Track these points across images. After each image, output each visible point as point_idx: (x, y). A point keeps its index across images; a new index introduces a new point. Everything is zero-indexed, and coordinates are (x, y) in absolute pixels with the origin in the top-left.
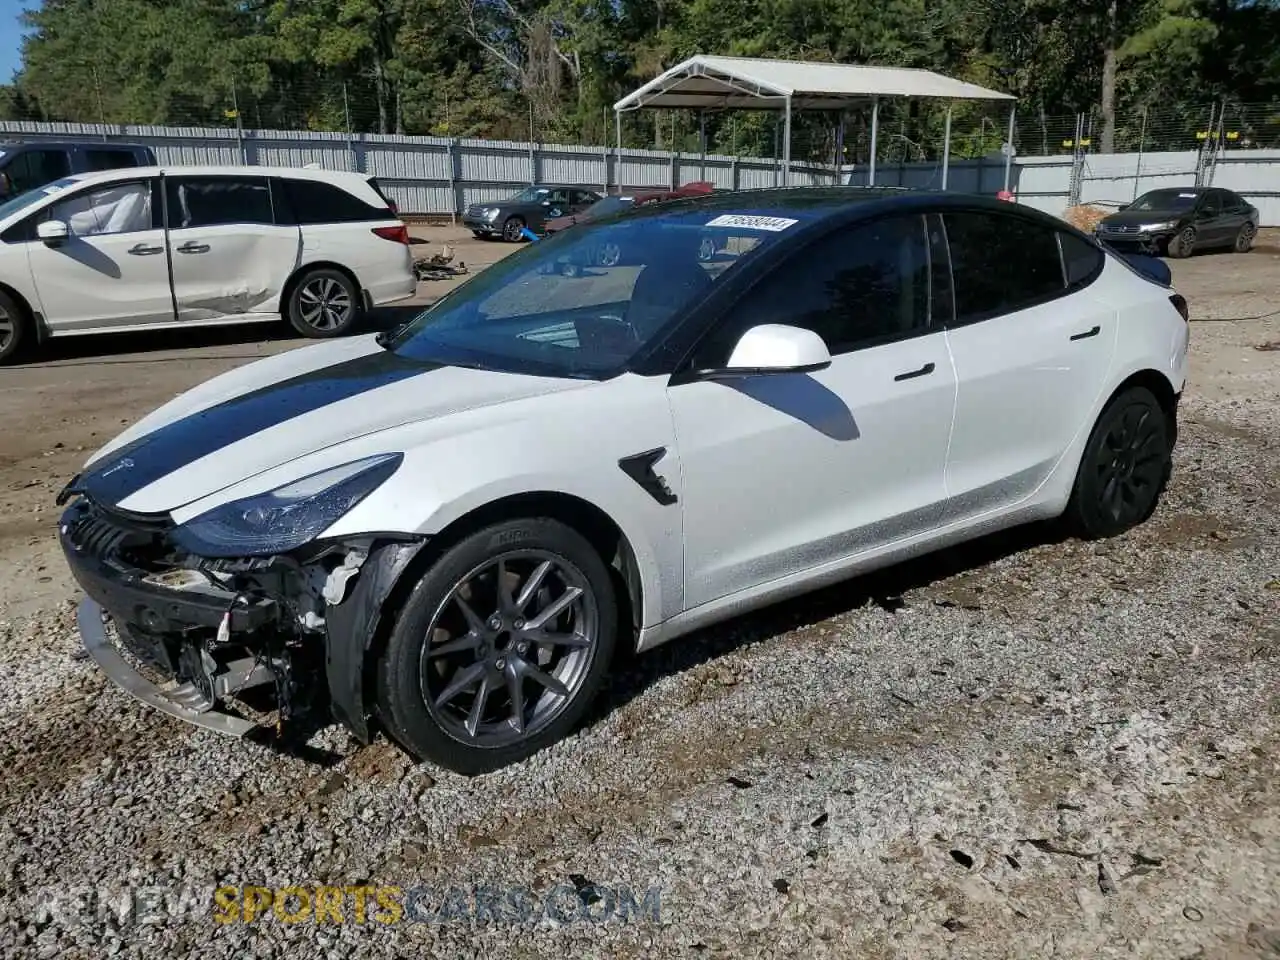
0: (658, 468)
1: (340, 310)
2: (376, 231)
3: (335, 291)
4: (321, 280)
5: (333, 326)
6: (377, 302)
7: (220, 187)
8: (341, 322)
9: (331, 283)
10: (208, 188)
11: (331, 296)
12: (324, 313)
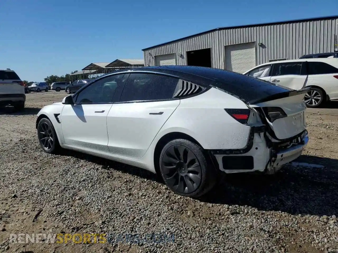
0: (58, 117)
1: (317, 100)
2: (335, 77)
3: (316, 94)
4: (312, 91)
5: (314, 104)
6: (331, 99)
7: (290, 65)
8: (317, 104)
9: (315, 92)
10: (287, 66)
11: (314, 96)
12: (312, 101)
